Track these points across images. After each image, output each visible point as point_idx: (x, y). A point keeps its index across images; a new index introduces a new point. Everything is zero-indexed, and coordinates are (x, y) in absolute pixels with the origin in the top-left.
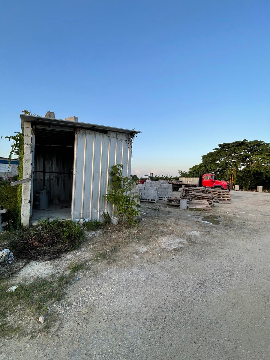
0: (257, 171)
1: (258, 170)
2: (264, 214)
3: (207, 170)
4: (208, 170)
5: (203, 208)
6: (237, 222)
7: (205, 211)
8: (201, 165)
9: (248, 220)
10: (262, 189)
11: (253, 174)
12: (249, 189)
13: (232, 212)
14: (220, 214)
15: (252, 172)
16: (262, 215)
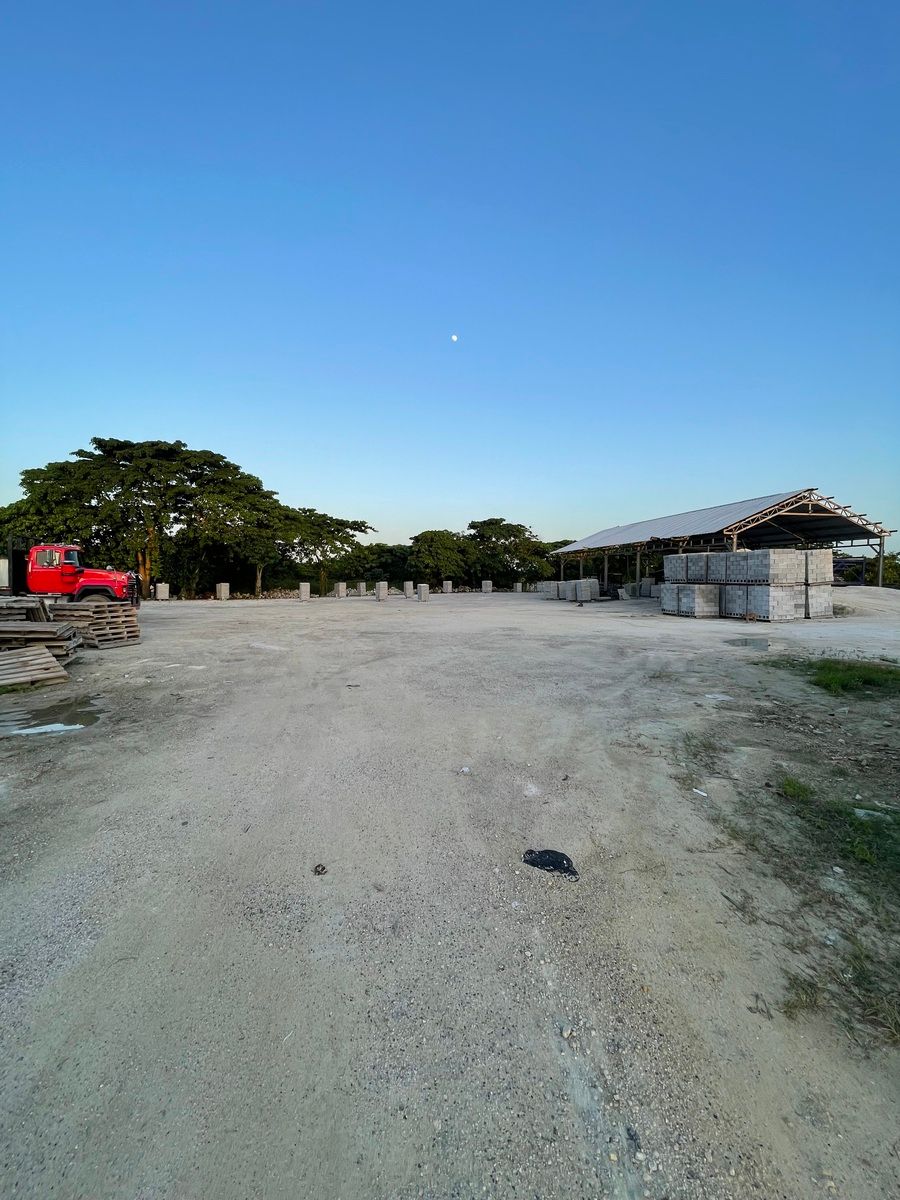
0: (215, 542)
1: (217, 537)
2: (229, 657)
3: (51, 529)
4: (56, 531)
5: (29, 679)
6: (156, 697)
7: (37, 688)
8: (19, 509)
9: (188, 686)
10: (228, 591)
11: (206, 547)
12: (197, 594)
13: (143, 672)
14: (101, 685)
15: (202, 544)
16: (222, 661)
